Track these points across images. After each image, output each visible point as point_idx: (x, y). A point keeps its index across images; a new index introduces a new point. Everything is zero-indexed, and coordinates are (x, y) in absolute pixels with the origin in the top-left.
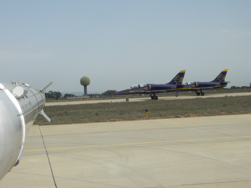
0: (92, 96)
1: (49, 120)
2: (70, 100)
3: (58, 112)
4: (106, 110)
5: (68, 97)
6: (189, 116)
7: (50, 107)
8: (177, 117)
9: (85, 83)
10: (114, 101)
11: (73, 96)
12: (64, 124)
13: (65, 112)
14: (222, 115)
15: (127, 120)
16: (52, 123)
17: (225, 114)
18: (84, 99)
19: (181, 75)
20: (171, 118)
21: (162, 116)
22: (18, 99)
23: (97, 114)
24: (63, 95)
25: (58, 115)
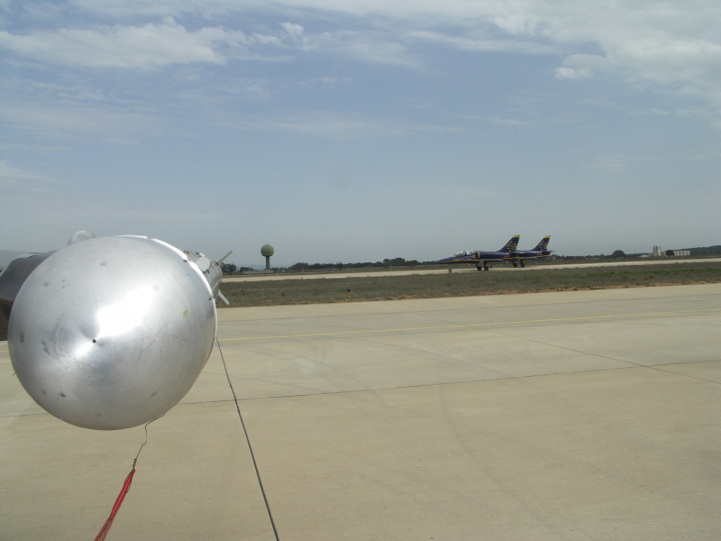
0: (276, 271)
1: (228, 303)
2: (247, 275)
3: (233, 291)
4: (296, 288)
5: (244, 271)
6: (404, 298)
7: (227, 284)
8: (389, 299)
9: (267, 253)
10: (305, 277)
11: (252, 269)
12: (240, 306)
13: (242, 291)
14: (446, 296)
15: (323, 302)
16: (230, 306)
17: (449, 296)
18: (265, 274)
19: (515, 240)
20: (381, 300)
21: (368, 298)
22: (204, 273)
23: (283, 295)
24: (238, 268)
25: (233, 294)
